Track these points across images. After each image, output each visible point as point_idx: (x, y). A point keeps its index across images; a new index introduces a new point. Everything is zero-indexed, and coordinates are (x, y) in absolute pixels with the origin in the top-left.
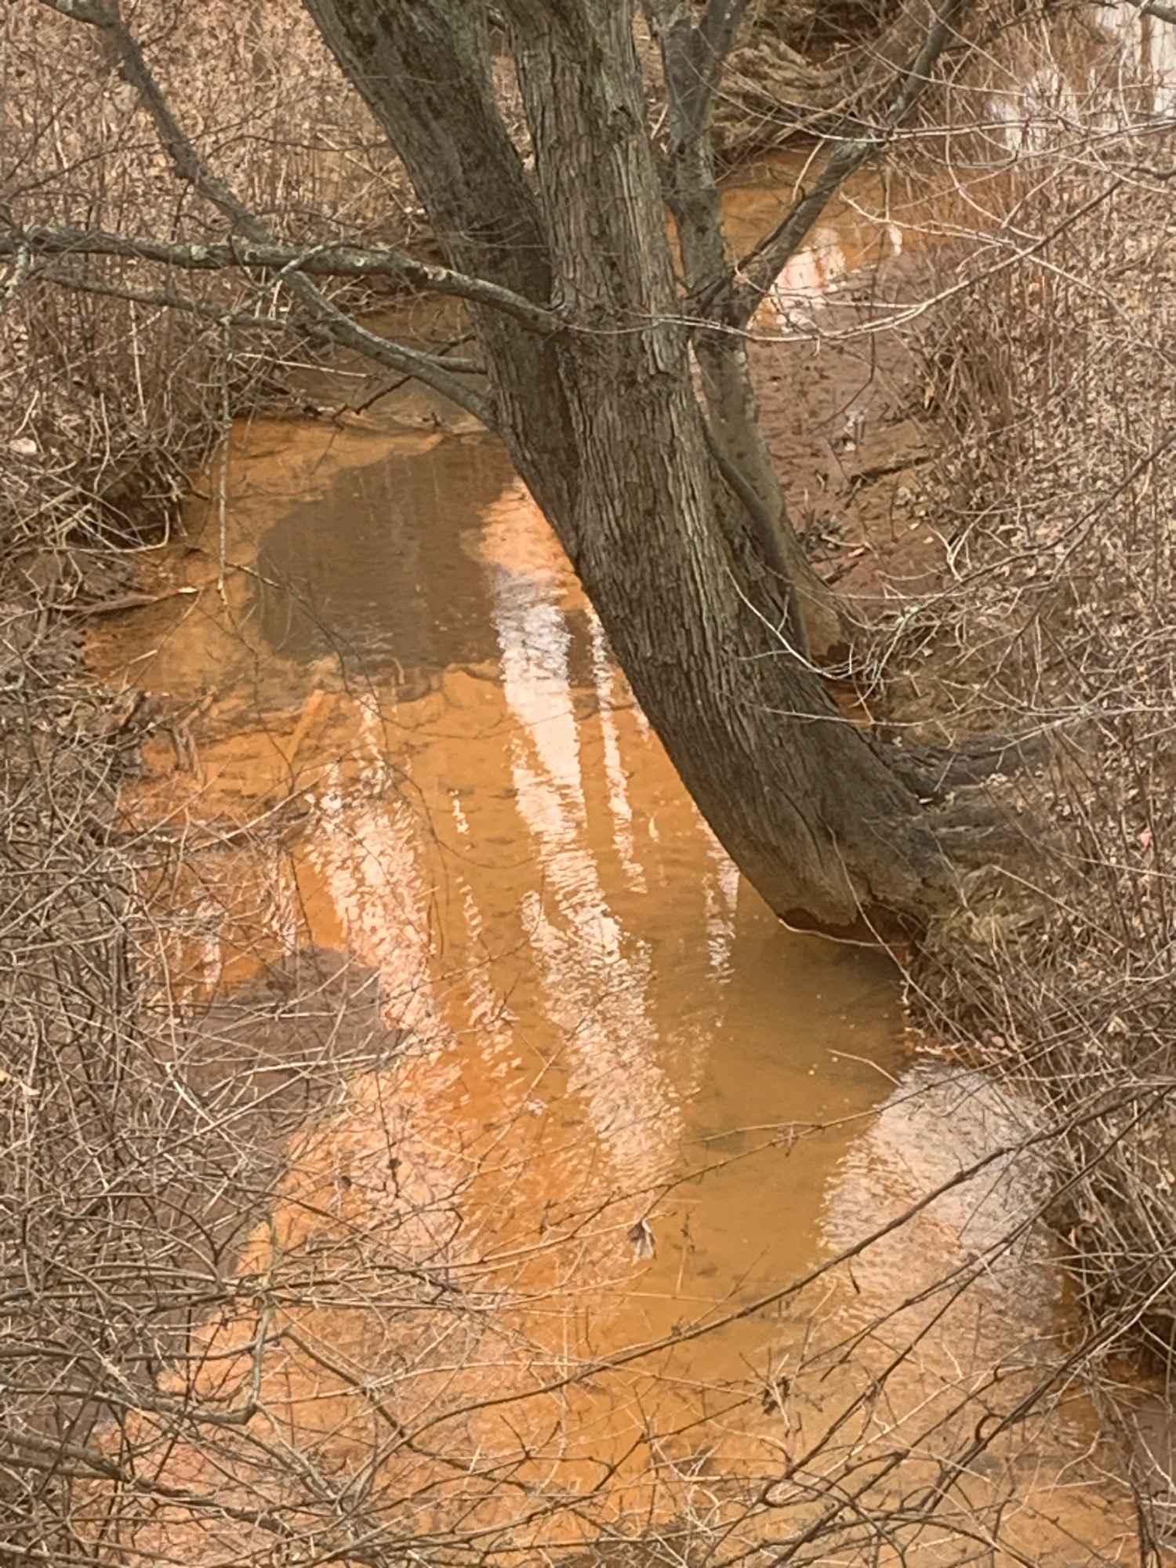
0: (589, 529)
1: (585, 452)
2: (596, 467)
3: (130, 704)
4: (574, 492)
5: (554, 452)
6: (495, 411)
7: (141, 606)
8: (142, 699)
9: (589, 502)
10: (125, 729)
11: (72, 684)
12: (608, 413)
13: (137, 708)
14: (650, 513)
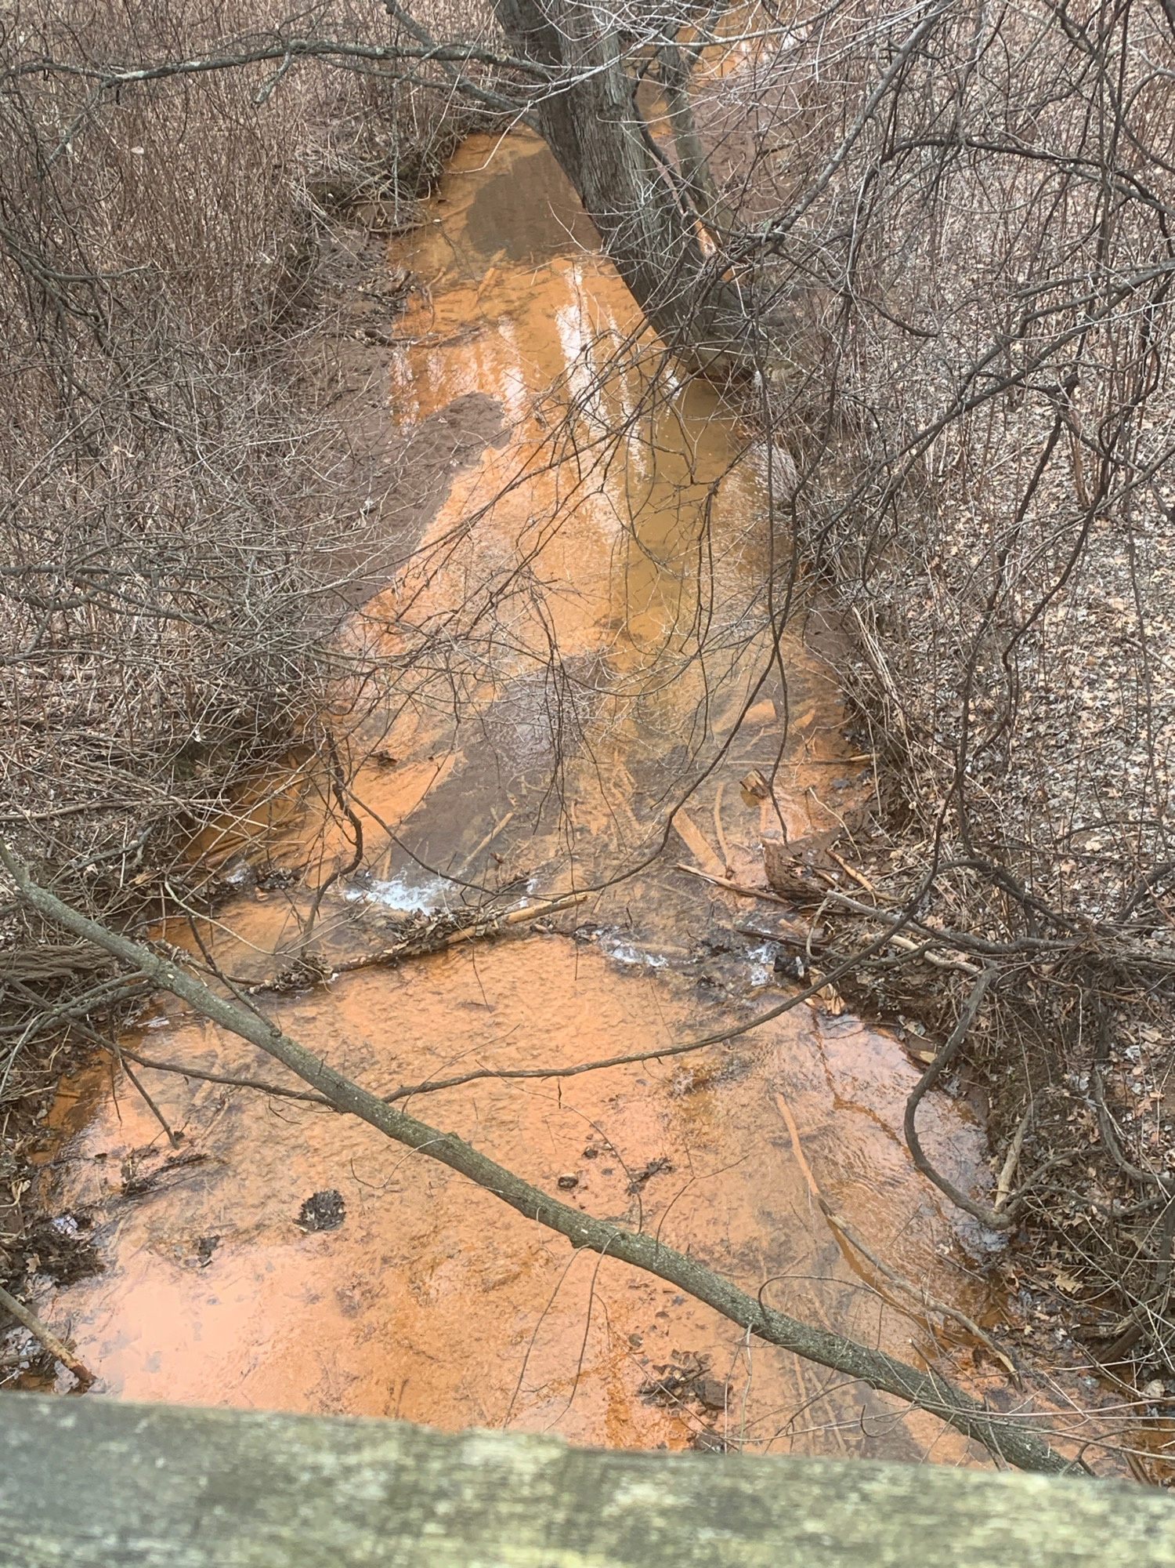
0: (587, 184)
1: (583, 145)
2: (587, 155)
3: (403, 277)
4: (580, 166)
5: (570, 147)
6: (542, 127)
7: (415, 229)
8: (408, 275)
9: (586, 171)
10: (399, 290)
11: (378, 268)
12: (590, 126)
13: (406, 278)
14: (614, 175)
